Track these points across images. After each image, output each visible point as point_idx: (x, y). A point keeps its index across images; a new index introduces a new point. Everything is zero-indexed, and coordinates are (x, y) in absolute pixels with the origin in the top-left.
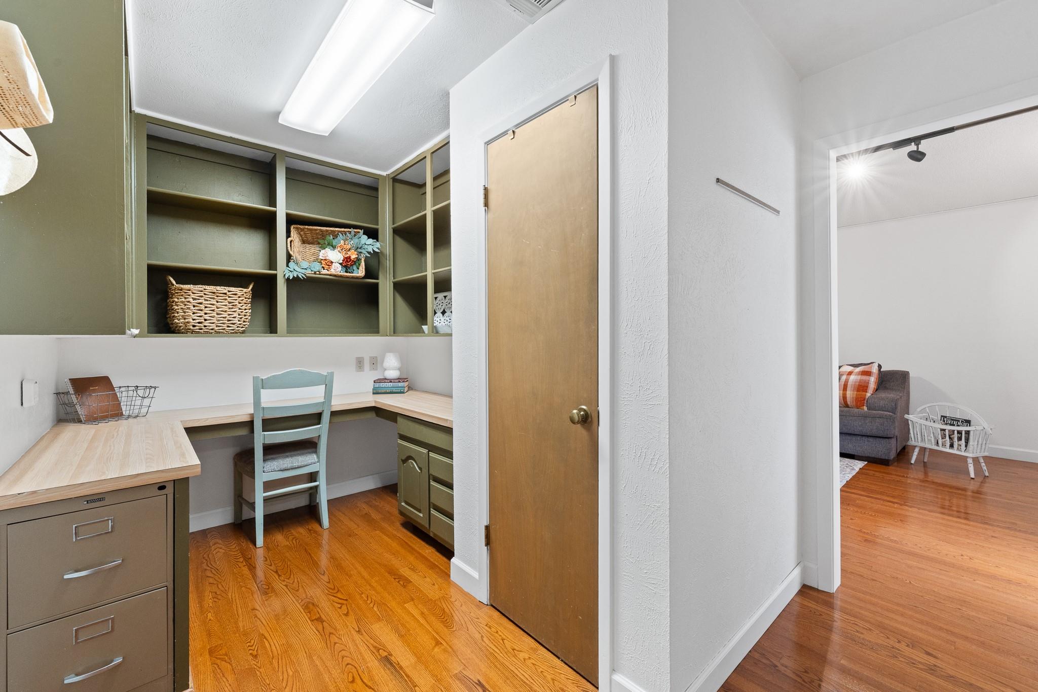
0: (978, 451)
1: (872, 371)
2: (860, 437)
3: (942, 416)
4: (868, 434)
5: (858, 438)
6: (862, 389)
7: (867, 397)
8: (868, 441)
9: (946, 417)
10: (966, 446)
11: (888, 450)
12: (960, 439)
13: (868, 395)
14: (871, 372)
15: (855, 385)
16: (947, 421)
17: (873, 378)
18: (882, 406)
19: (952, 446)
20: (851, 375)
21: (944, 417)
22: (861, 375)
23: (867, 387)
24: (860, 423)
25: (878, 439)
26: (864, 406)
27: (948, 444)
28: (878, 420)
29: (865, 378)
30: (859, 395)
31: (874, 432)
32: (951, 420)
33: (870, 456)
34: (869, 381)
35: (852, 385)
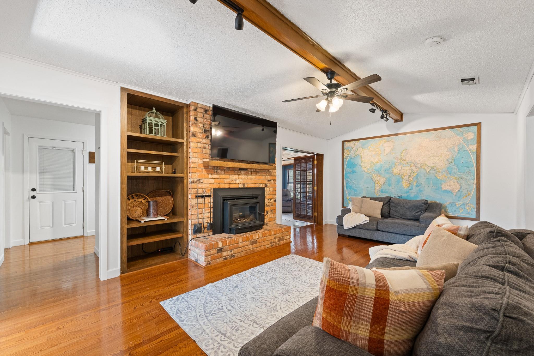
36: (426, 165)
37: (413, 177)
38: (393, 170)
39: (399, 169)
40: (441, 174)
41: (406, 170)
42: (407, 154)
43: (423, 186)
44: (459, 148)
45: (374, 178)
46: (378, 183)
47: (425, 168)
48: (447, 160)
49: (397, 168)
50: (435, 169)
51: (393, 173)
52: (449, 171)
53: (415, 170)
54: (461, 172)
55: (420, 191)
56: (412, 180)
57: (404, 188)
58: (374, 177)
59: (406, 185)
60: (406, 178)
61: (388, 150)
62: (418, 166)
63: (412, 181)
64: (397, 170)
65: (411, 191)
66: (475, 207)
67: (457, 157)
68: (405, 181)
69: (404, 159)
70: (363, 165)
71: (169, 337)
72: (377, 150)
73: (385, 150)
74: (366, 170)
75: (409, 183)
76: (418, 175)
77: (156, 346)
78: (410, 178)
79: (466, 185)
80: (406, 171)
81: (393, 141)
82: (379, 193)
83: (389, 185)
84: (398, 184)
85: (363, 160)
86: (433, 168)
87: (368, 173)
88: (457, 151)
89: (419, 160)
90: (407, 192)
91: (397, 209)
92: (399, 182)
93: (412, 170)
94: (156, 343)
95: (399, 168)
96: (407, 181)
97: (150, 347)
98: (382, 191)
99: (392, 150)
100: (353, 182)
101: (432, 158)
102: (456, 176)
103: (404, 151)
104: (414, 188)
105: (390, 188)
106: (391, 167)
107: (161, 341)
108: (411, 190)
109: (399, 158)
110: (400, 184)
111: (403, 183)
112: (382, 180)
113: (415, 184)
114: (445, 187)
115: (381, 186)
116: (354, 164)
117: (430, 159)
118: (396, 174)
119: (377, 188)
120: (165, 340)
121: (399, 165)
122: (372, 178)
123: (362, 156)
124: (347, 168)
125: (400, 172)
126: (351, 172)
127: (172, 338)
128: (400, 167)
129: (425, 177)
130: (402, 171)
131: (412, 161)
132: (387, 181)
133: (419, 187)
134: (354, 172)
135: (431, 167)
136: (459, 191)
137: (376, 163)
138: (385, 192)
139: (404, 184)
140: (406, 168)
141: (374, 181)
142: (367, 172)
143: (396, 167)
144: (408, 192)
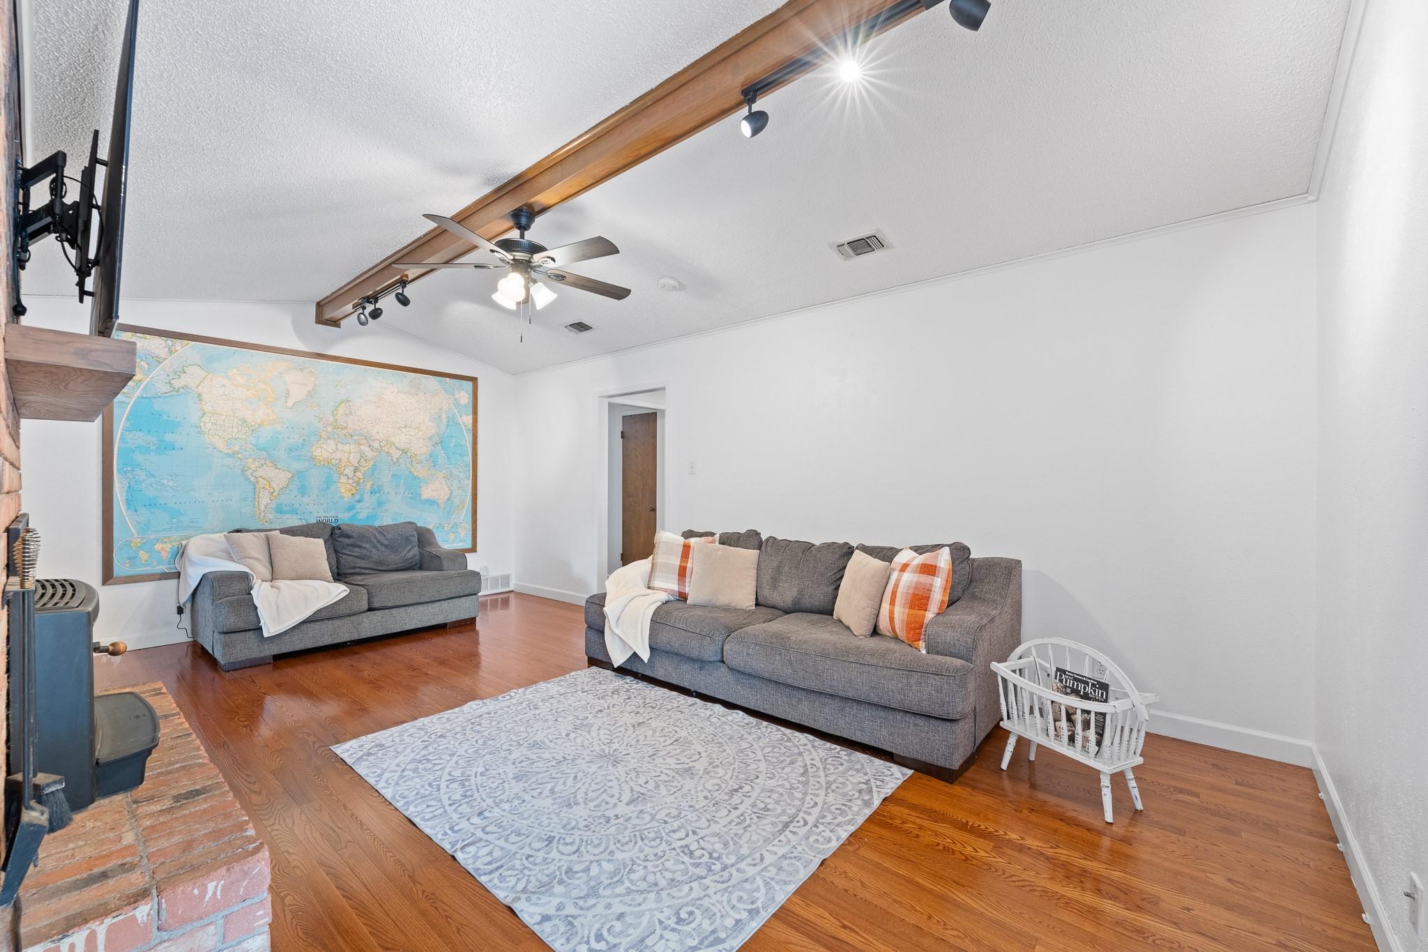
0: (1123, 756)
1: (938, 565)
2: (901, 714)
3: (1058, 669)
4: (915, 709)
5: (899, 717)
6: (917, 603)
7: (926, 621)
8: (916, 725)
9: (1064, 672)
10: (1099, 743)
11: (949, 747)
12: (1086, 725)
13: (930, 615)
14: (936, 566)
15: (907, 593)
16: (1066, 681)
17: (940, 579)
18: (950, 643)
19: (1072, 739)
20: (904, 571)
21: (1061, 671)
22: (920, 573)
23: (928, 598)
24: (900, 685)
25: (932, 721)
26: (919, 640)
27: (1065, 734)
28: (932, 680)
29: (925, 579)
30: (912, 615)
31: (926, 707)
32: (1075, 679)
33: (919, 758)
34: (931, 585)
35: (903, 592)
36: (393, 444)
37: (363, 470)
38: (313, 450)
39: (329, 450)
40: (419, 466)
41: (348, 453)
42: (351, 413)
43: (386, 492)
44: (448, 417)
45: (251, 471)
46: (267, 487)
47: (390, 451)
48: (430, 438)
49: (324, 446)
50: (409, 454)
51: (313, 458)
52: (432, 460)
53: (369, 454)
54: (451, 464)
55: (380, 504)
56: (361, 477)
57: (344, 497)
58: (252, 466)
59: (349, 491)
60: (347, 472)
61: (298, 393)
62: (376, 445)
63: (362, 481)
64: (324, 451)
65: (358, 506)
66: (470, 528)
67: (446, 435)
68: (345, 481)
69: (342, 423)
70: (209, 426)
71: (827, 916)
72: (263, 386)
73: (288, 394)
74: (221, 445)
75: (355, 485)
76: (374, 467)
77: (865, 930)
78: (358, 474)
79: (459, 489)
80: (346, 455)
81: (312, 372)
82: (271, 516)
83: (303, 490)
84: (328, 488)
85: (207, 408)
86: (405, 452)
87: (228, 455)
88: (446, 423)
89: (378, 433)
90: (351, 508)
91: (364, 552)
92: (328, 483)
93: (362, 453)
94: (854, 935)
95: (331, 445)
96: (350, 481)
97: (874, 941)
98: (279, 510)
99: (310, 394)
100: (165, 482)
101: (404, 430)
102: (444, 471)
103: (343, 405)
104: (366, 496)
105: (306, 499)
106: (307, 443)
107: (845, 927)
108: (359, 501)
109: (331, 419)
110: (332, 488)
111: (340, 485)
112: (280, 478)
113: (368, 487)
114: (427, 493)
115: (275, 494)
116: (165, 417)
117: (399, 432)
118: (322, 463)
119: (264, 499)
120: (838, 920)
121: (330, 438)
122: (243, 471)
123: (205, 397)
124: (125, 430)
125: (334, 456)
126: (153, 448)
127: (825, 908)
128: (331, 442)
129: (390, 470)
130: (338, 455)
131: (361, 432)
132: (295, 479)
133: (378, 495)
134: (165, 447)
135: (403, 450)
136: (448, 499)
137: (260, 425)
138: (288, 512)
139: (343, 488)
140: (346, 448)
141: (252, 479)
142: (226, 451)
143: (322, 441)
144: (353, 508)
